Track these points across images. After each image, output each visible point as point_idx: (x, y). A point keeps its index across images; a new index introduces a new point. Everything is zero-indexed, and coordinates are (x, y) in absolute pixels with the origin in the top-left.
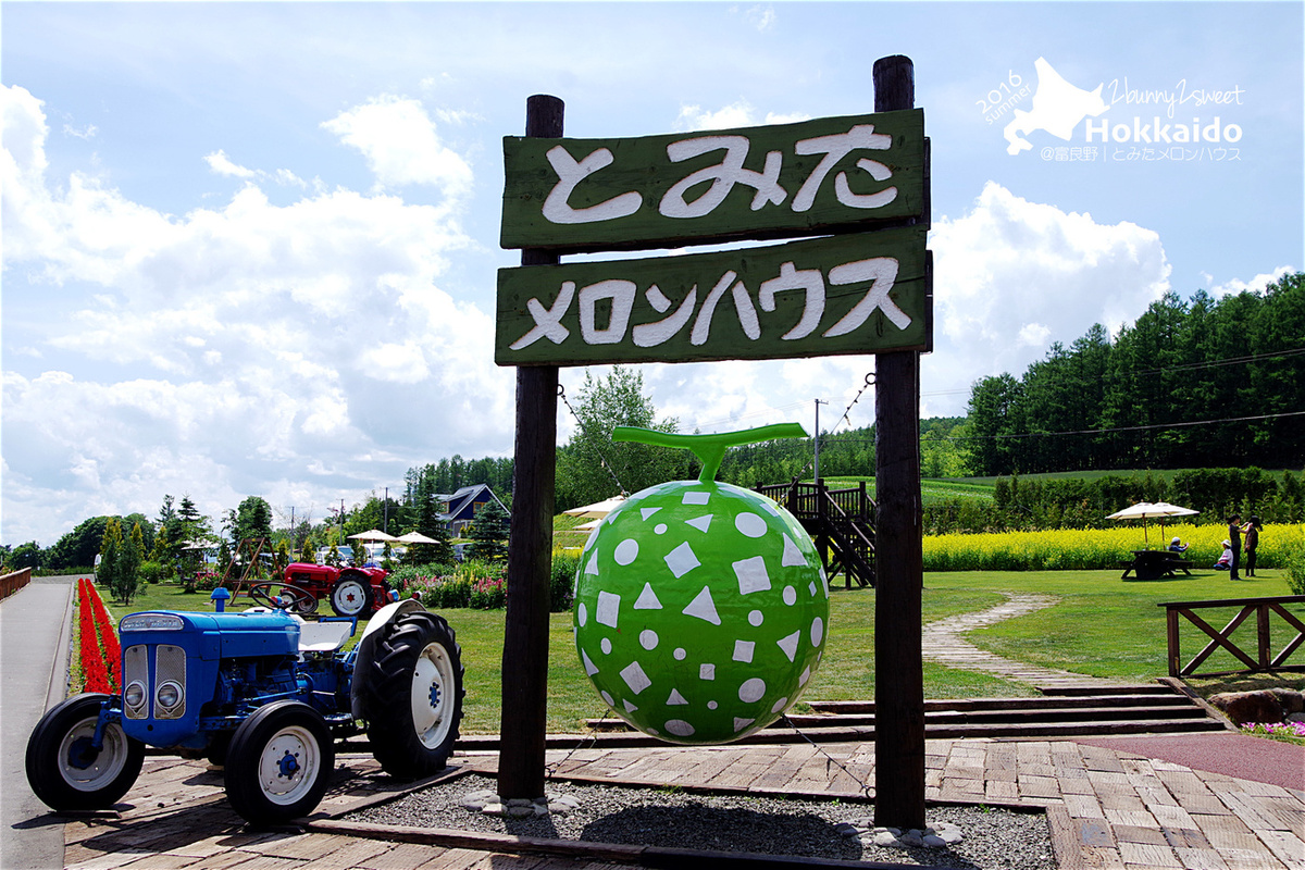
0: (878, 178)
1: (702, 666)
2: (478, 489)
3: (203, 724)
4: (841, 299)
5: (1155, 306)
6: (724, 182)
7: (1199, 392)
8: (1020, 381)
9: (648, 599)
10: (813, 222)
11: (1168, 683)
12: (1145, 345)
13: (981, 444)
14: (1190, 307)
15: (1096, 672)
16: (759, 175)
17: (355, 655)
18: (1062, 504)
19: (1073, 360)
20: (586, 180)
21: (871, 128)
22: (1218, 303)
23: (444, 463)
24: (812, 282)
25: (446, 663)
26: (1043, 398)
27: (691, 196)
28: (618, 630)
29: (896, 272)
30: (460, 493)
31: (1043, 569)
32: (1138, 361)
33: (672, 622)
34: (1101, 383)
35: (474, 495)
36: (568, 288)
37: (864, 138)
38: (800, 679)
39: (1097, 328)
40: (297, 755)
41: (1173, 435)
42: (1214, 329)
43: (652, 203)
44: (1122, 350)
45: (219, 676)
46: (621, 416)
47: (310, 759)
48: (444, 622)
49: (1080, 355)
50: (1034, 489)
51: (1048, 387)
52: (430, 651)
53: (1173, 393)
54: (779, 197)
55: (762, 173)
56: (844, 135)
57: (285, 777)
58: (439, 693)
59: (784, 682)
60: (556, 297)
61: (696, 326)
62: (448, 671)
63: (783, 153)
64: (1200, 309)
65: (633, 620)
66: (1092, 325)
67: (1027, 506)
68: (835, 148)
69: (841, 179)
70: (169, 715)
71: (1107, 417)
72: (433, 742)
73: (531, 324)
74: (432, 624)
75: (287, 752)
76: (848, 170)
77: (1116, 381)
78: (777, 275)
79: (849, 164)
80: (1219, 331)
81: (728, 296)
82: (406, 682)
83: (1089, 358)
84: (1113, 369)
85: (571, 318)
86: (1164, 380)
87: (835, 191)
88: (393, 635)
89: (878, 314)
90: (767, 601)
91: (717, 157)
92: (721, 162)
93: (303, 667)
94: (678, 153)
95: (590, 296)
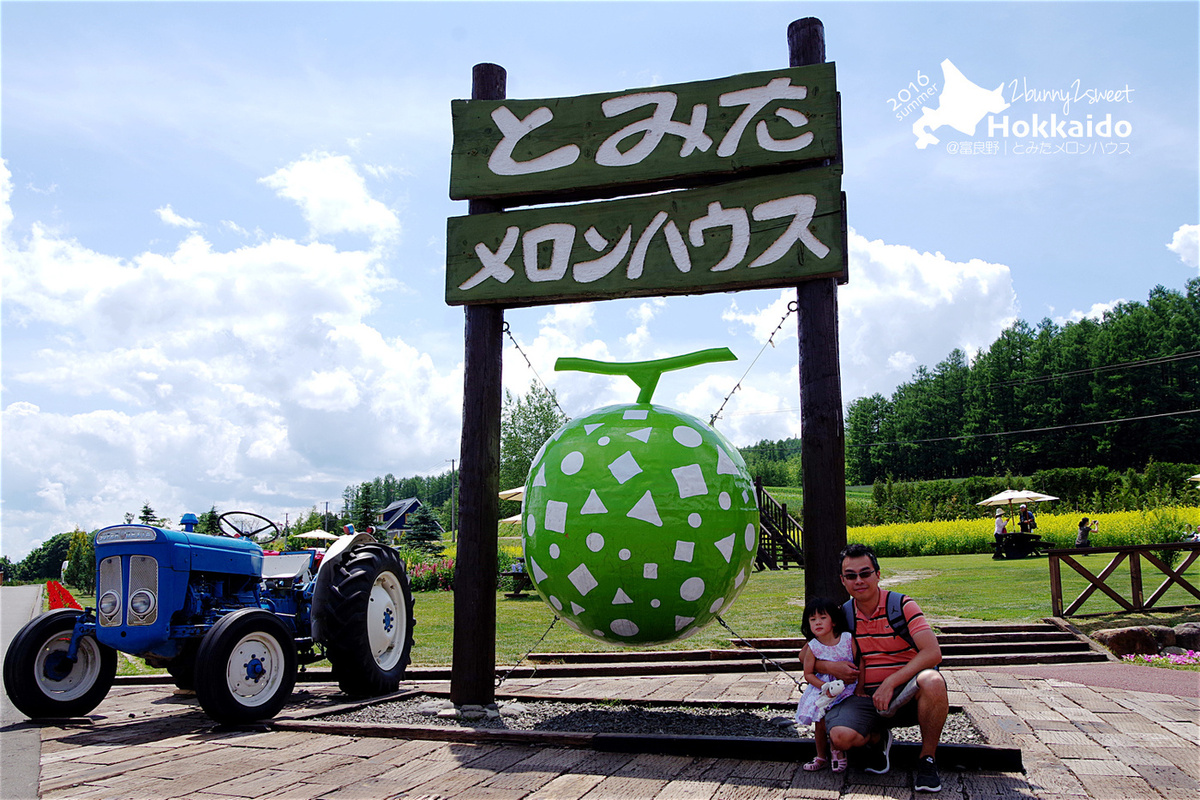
0: (796, 124)
1: (646, 565)
2: (409, 502)
3: (173, 632)
4: (764, 234)
5: (1007, 332)
6: (654, 133)
7: (1048, 408)
8: (890, 400)
9: (594, 505)
10: (737, 165)
11: (1053, 622)
12: (999, 367)
13: (857, 457)
14: (1037, 332)
15: (987, 616)
16: (687, 126)
17: (313, 585)
18: (934, 501)
19: (936, 381)
20: (528, 136)
21: (788, 81)
22: (1062, 329)
23: (378, 481)
24: (737, 219)
25: (398, 593)
26: (911, 415)
27: (624, 147)
28: (566, 535)
29: (814, 208)
30: (392, 506)
31: (920, 555)
32: (993, 381)
33: (617, 527)
34: (961, 401)
35: (406, 508)
36: (513, 233)
37: (781, 89)
38: (736, 580)
39: (957, 352)
40: (263, 659)
41: (1026, 446)
42: (1059, 352)
43: (589, 154)
44: (979, 372)
45: (189, 589)
46: (537, 431)
47: (274, 665)
48: (397, 554)
49: (942, 376)
50: (907, 490)
51: (915, 405)
52: (384, 580)
53: (1025, 409)
54: (705, 144)
55: (689, 124)
56: (763, 88)
57: (251, 680)
58: (392, 619)
59: (722, 583)
60: (501, 241)
61: (631, 262)
62: (400, 600)
63: (708, 106)
64: (1046, 334)
65: (578, 525)
66: (952, 350)
67: (901, 506)
68: (755, 100)
69: (762, 127)
70: (142, 622)
71: (968, 431)
72: (387, 664)
73: (479, 266)
74: (385, 554)
75: (253, 656)
76: (768, 119)
77: (974, 399)
78: (705, 214)
79: (768, 114)
80: (1063, 353)
81: (660, 234)
82: (362, 603)
83: (951, 379)
84: (972, 389)
85: (516, 259)
86: (1017, 397)
87: (756, 137)
88: (350, 562)
89: (799, 245)
90: (704, 504)
91: (648, 111)
92: (651, 116)
93: (266, 594)
94: (611, 109)
95: (533, 239)
